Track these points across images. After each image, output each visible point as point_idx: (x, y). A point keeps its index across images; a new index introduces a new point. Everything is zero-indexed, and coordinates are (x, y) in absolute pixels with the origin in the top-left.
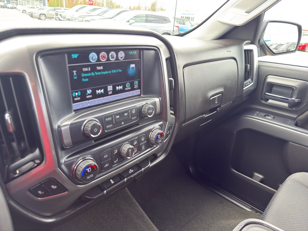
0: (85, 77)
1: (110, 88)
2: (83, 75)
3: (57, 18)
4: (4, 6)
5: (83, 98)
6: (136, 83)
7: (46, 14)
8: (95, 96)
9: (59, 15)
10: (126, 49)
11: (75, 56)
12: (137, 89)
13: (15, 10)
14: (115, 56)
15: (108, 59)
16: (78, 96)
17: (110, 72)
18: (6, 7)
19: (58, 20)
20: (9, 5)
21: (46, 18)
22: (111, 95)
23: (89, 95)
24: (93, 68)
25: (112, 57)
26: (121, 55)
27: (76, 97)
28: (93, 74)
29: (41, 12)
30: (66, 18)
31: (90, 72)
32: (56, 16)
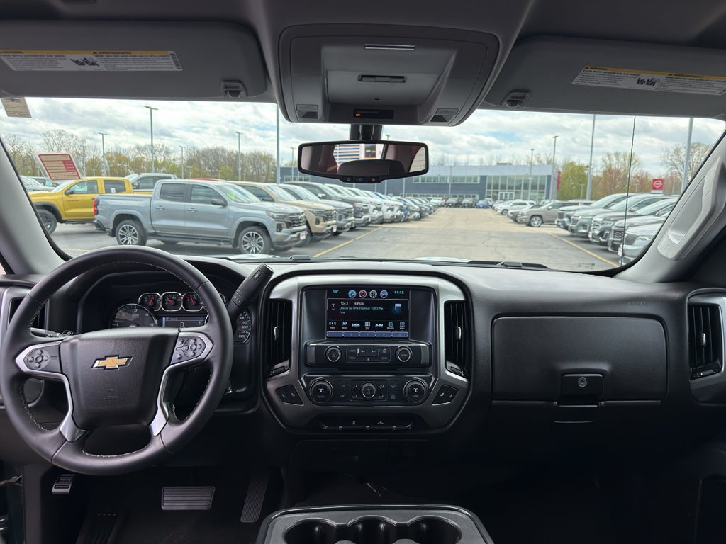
0: (342, 310)
1: (368, 324)
2: (341, 308)
3: (560, 224)
4: (472, 205)
5: (338, 328)
6: (402, 324)
7: (544, 216)
8: (350, 328)
9: (565, 216)
10: (391, 288)
11: (335, 292)
12: (404, 331)
13: (491, 209)
14: (376, 294)
15: (368, 296)
16: (334, 326)
17: (369, 308)
18: (476, 205)
19: (562, 226)
20: (481, 203)
21: (543, 223)
22: (367, 330)
23: (344, 326)
24: (352, 302)
25: (373, 295)
26: (384, 293)
27: (331, 326)
28: (350, 308)
29: (536, 211)
30: (578, 223)
31: (348, 306)
32: (560, 220)
